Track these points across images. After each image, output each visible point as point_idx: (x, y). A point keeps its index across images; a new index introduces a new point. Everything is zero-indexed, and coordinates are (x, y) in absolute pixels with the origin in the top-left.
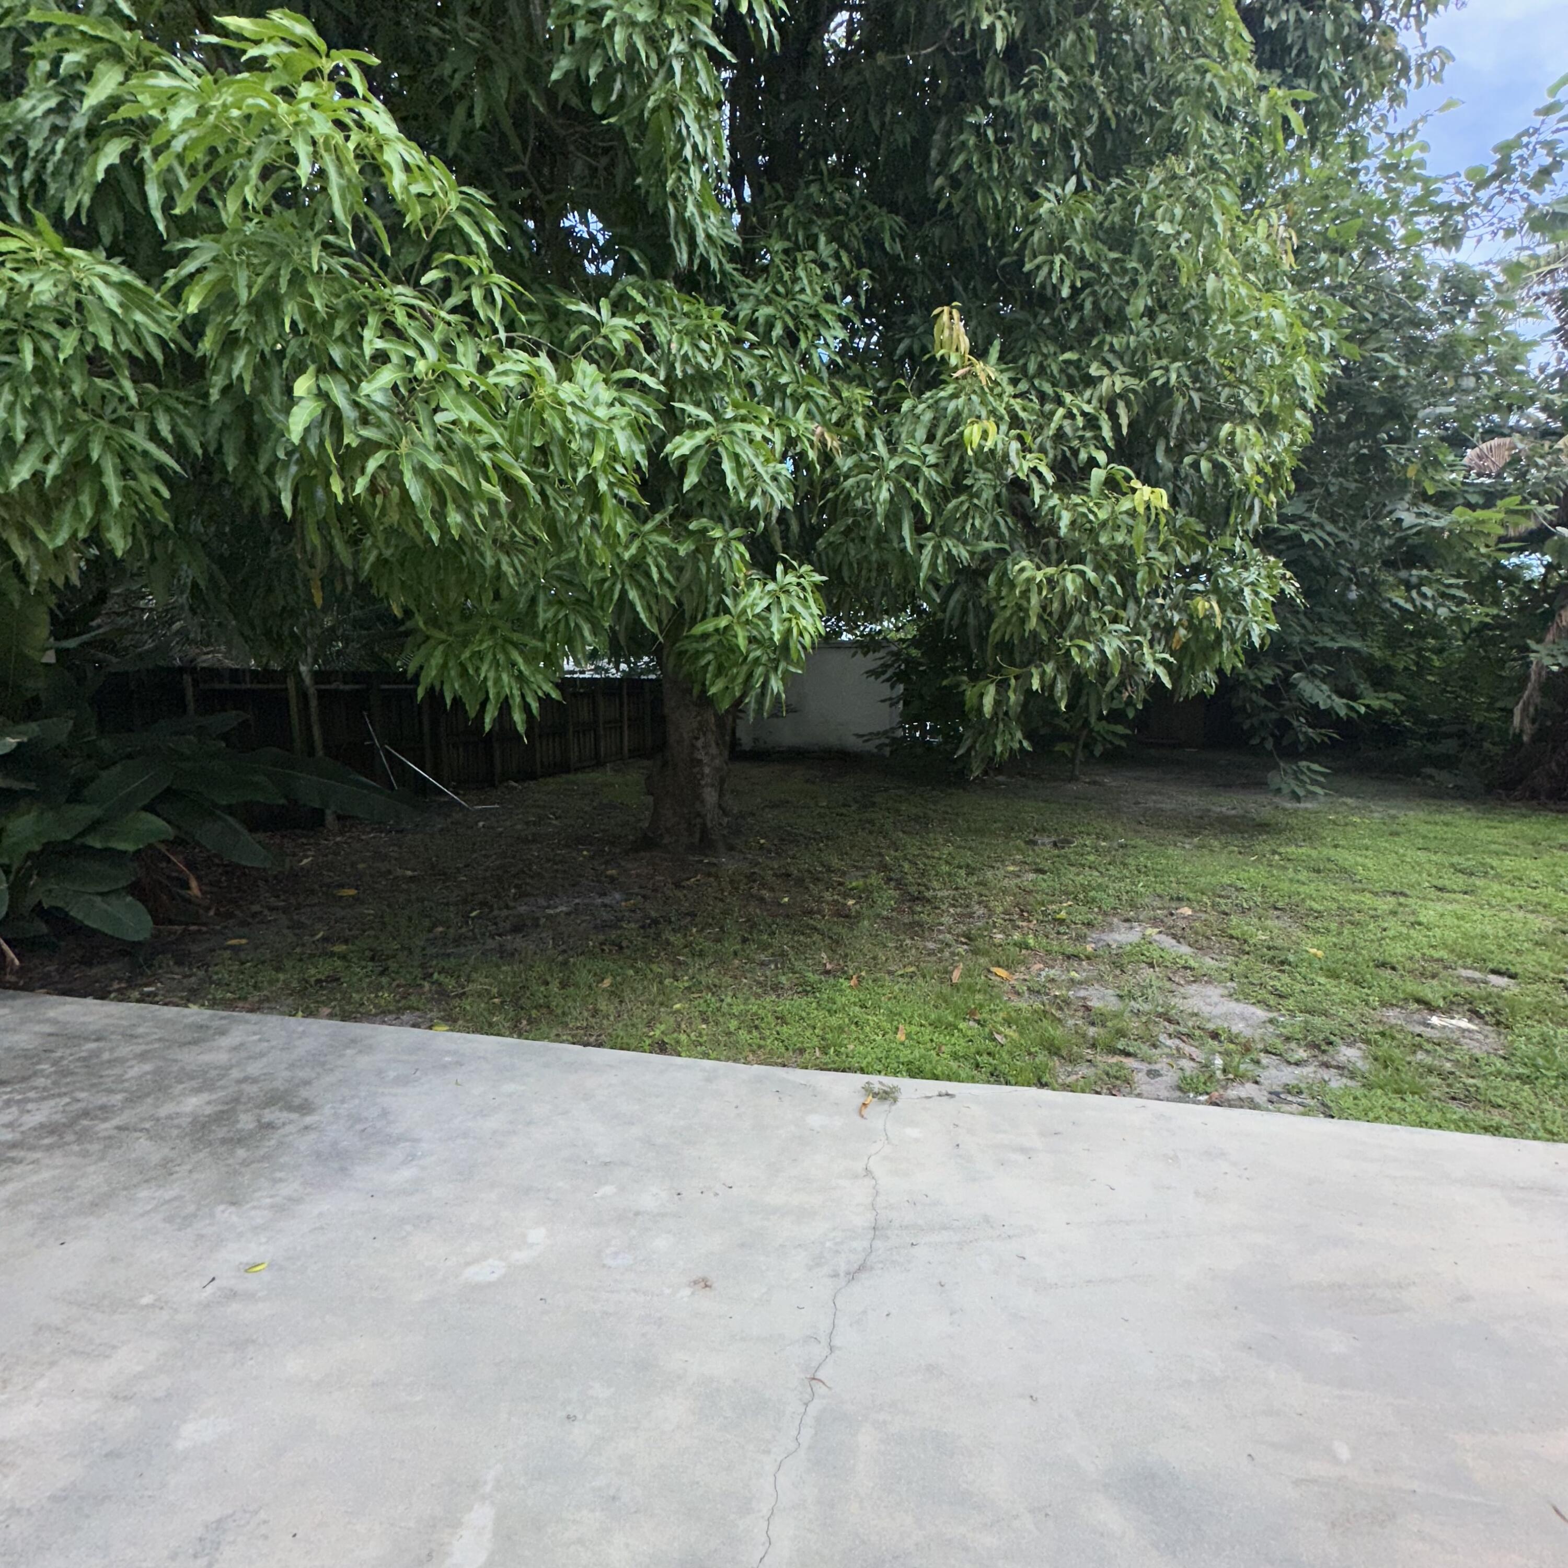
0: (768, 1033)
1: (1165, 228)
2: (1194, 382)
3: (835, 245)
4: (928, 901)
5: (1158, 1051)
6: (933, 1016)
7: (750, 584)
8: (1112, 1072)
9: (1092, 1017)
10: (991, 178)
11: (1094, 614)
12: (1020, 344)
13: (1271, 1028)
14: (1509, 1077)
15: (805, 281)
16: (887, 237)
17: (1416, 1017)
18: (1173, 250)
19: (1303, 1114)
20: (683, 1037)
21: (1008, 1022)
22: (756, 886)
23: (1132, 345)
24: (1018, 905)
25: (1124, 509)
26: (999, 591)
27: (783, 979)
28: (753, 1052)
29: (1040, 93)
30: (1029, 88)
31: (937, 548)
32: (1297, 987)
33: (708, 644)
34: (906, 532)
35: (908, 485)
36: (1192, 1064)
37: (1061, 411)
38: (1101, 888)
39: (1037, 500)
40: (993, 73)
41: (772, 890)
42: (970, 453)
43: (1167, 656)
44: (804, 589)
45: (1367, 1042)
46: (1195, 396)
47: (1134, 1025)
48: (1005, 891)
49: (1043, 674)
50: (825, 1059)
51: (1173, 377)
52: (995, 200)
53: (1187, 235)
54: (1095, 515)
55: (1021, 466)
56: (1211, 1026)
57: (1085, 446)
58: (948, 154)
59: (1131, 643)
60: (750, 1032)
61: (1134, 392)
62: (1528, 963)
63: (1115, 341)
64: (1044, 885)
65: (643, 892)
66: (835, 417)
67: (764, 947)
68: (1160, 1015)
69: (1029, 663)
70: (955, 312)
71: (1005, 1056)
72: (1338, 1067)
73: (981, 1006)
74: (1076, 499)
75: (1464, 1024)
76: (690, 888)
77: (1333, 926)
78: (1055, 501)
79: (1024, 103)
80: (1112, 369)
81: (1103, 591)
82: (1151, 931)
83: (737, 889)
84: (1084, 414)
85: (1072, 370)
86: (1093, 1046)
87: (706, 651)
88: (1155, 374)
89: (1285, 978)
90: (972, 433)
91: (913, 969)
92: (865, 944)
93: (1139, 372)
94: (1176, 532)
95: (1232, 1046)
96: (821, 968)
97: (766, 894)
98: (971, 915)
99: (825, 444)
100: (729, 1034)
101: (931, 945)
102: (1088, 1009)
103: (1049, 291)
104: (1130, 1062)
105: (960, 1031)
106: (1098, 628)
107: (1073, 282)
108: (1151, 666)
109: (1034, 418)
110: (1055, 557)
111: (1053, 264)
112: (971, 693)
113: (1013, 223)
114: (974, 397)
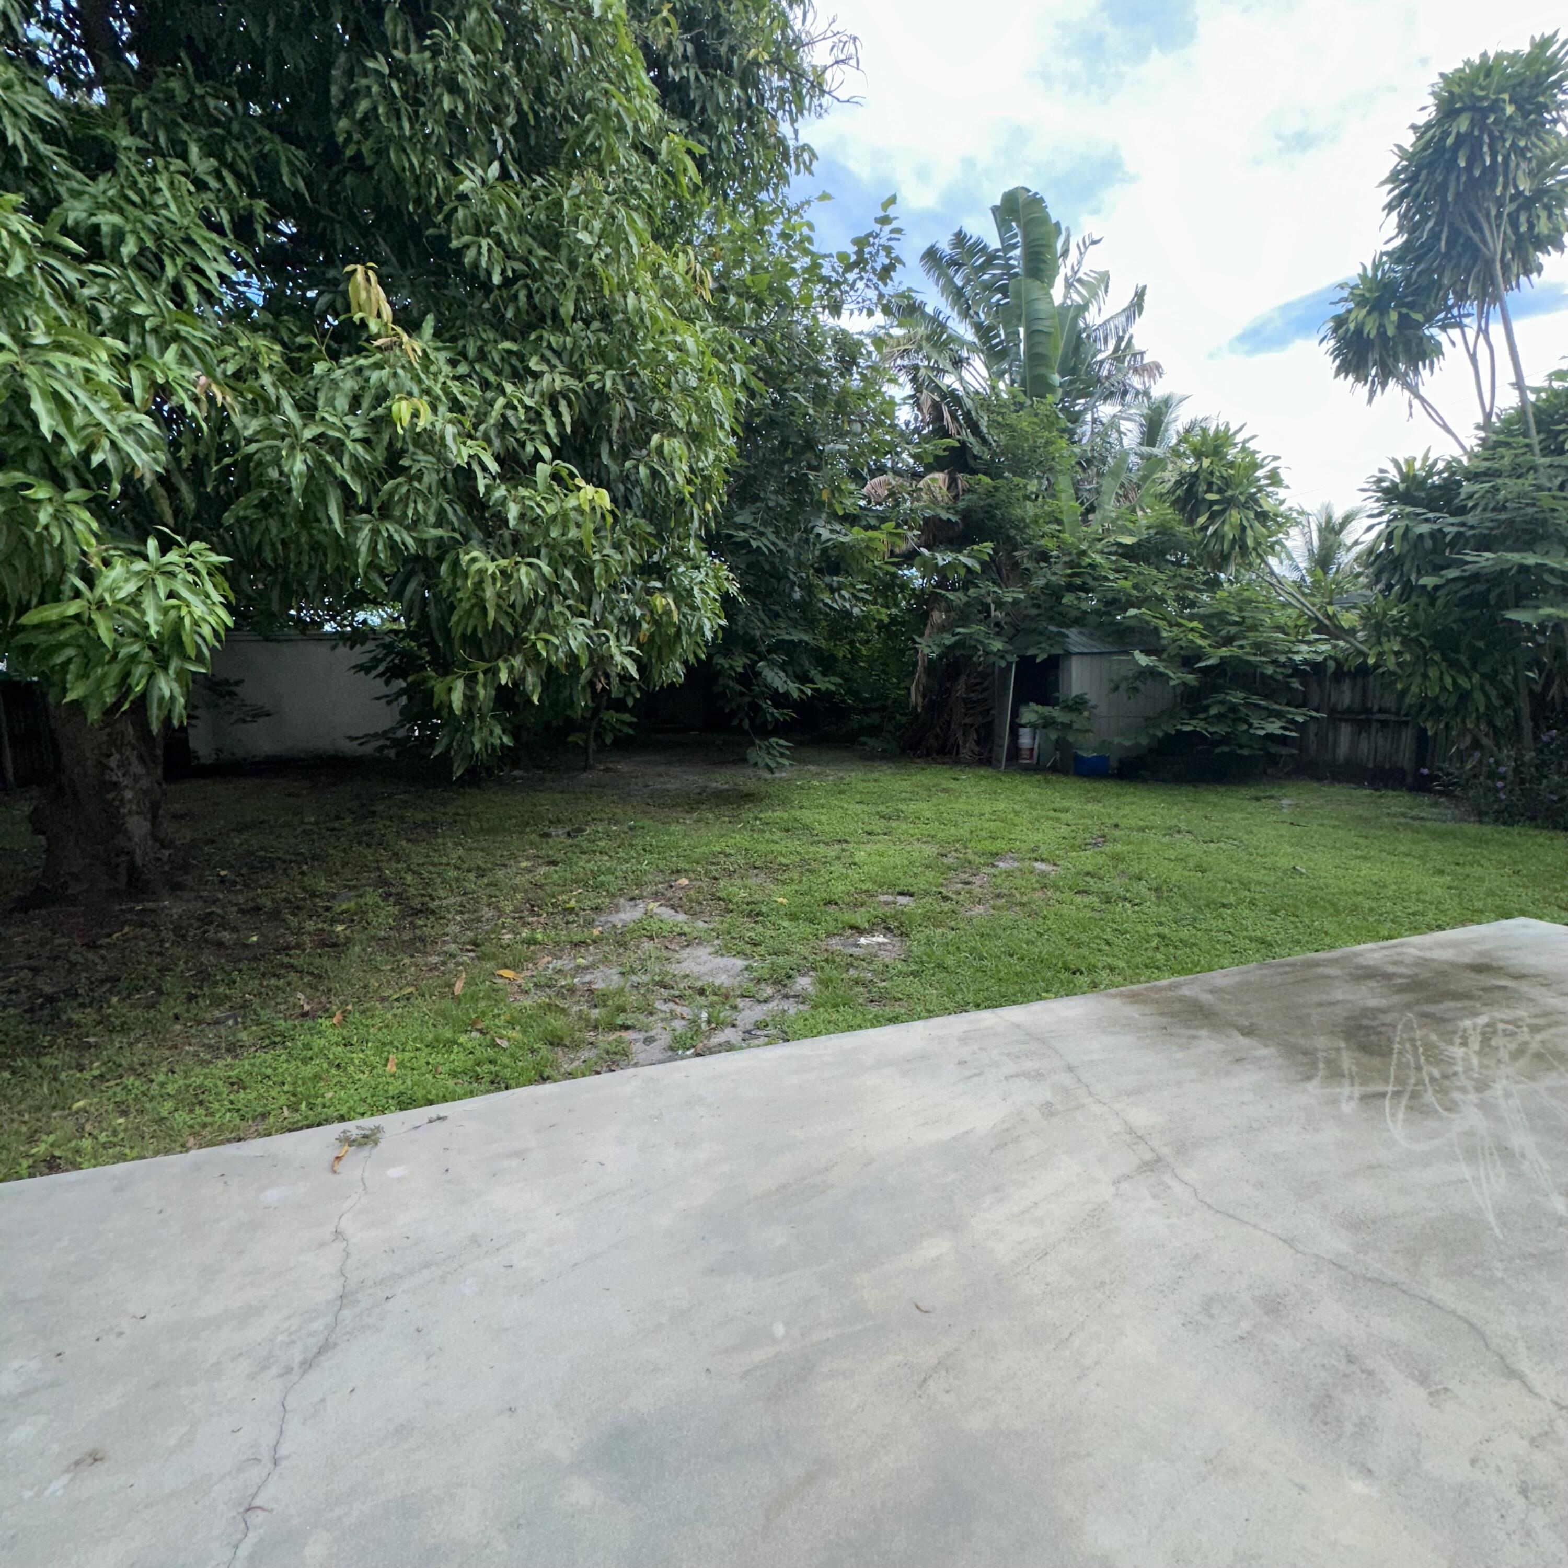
0: (216, 1106)
1: (583, 236)
2: (629, 391)
3: (213, 162)
4: (433, 912)
5: (655, 1017)
6: (430, 1036)
7: (107, 563)
8: (612, 1049)
9: (596, 998)
10: (402, 136)
11: (557, 608)
12: (458, 323)
13: (746, 975)
14: (907, 975)
15: (167, 193)
16: (285, 170)
17: (851, 940)
18: (595, 261)
19: (769, 1044)
20: (87, 1143)
21: (511, 1024)
22: (212, 928)
23: (569, 346)
24: (528, 901)
25: (571, 505)
26: (454, 583)
27: (243, 1036)
28: (195, 1134)
29: (447, 61)
30: (436, 52)
31: (376, 532)
32: (768, 933)
33: (63, 636)
34: (334, 512)
35: (329, 459)
36: (683, 1023)
37: (501, 401)
38: (610, 872)
39: (482, 490)
40: (394, 20)
41: (235, 929)
42: (400, 431)
43: (633, 649)
44: (196, 573)
45: (815, 969)
46: (630, 405)
47: (633, 999)
48: (515, 889)
49: (511, 669)
50: (297, 1116)
51: (609, 384)
52: (411, 164)
53: (608, 250)
54: (544, 510)
55: (460, 453)
56: (699, 984)
57: (532, 440)
58: (351, 98)
59: (599, 636)
60: (191, 1111)
61: (575, 392)
62: (920, 884)
63: (552, 339)
64: (555, 876)
65: (31, 962)
66: (231, 368)
67: (218, 1001)
68: (657, 983)
69: (499, 656)
70: (370, 273)
71: (506, 1060)
72: (795, 996)
73: (484, 1013)
74: (523, 492)
75: (881, 939)
76: (108, 947)
77: (796, 876)
78: (501, 492)
79: (429, 66)
80: (553, 367)
81: (564, 587)
82: (653, 906)
83: (183, 937)
84: (528, 408)
85: (514, 361)
86: (596, 1028)
87: (63, 645)
88: (592, 377)
89: (759, 928)
90: (402, 409)
91: (412, 989)
92: (355, 972)
93: (580, 375)
94: (627, 532)
95: (715, 998)
96: (298, 1011)
97: (226, 936)
98: (479, 920)
99: (211, 399)
100: (160, 1120)
101: (434, 959)
102: (591, 991)
103: (482, 275)
104: (629, 1036)
105: (460, 1045)
106: (561, 622)
107: (503, 271)
108: (618, 658)
109: (475, 404)
110: (510, 548)
111: (480, 247)
112: (439, 687)
113: (435, 193)
114: (400, 371)
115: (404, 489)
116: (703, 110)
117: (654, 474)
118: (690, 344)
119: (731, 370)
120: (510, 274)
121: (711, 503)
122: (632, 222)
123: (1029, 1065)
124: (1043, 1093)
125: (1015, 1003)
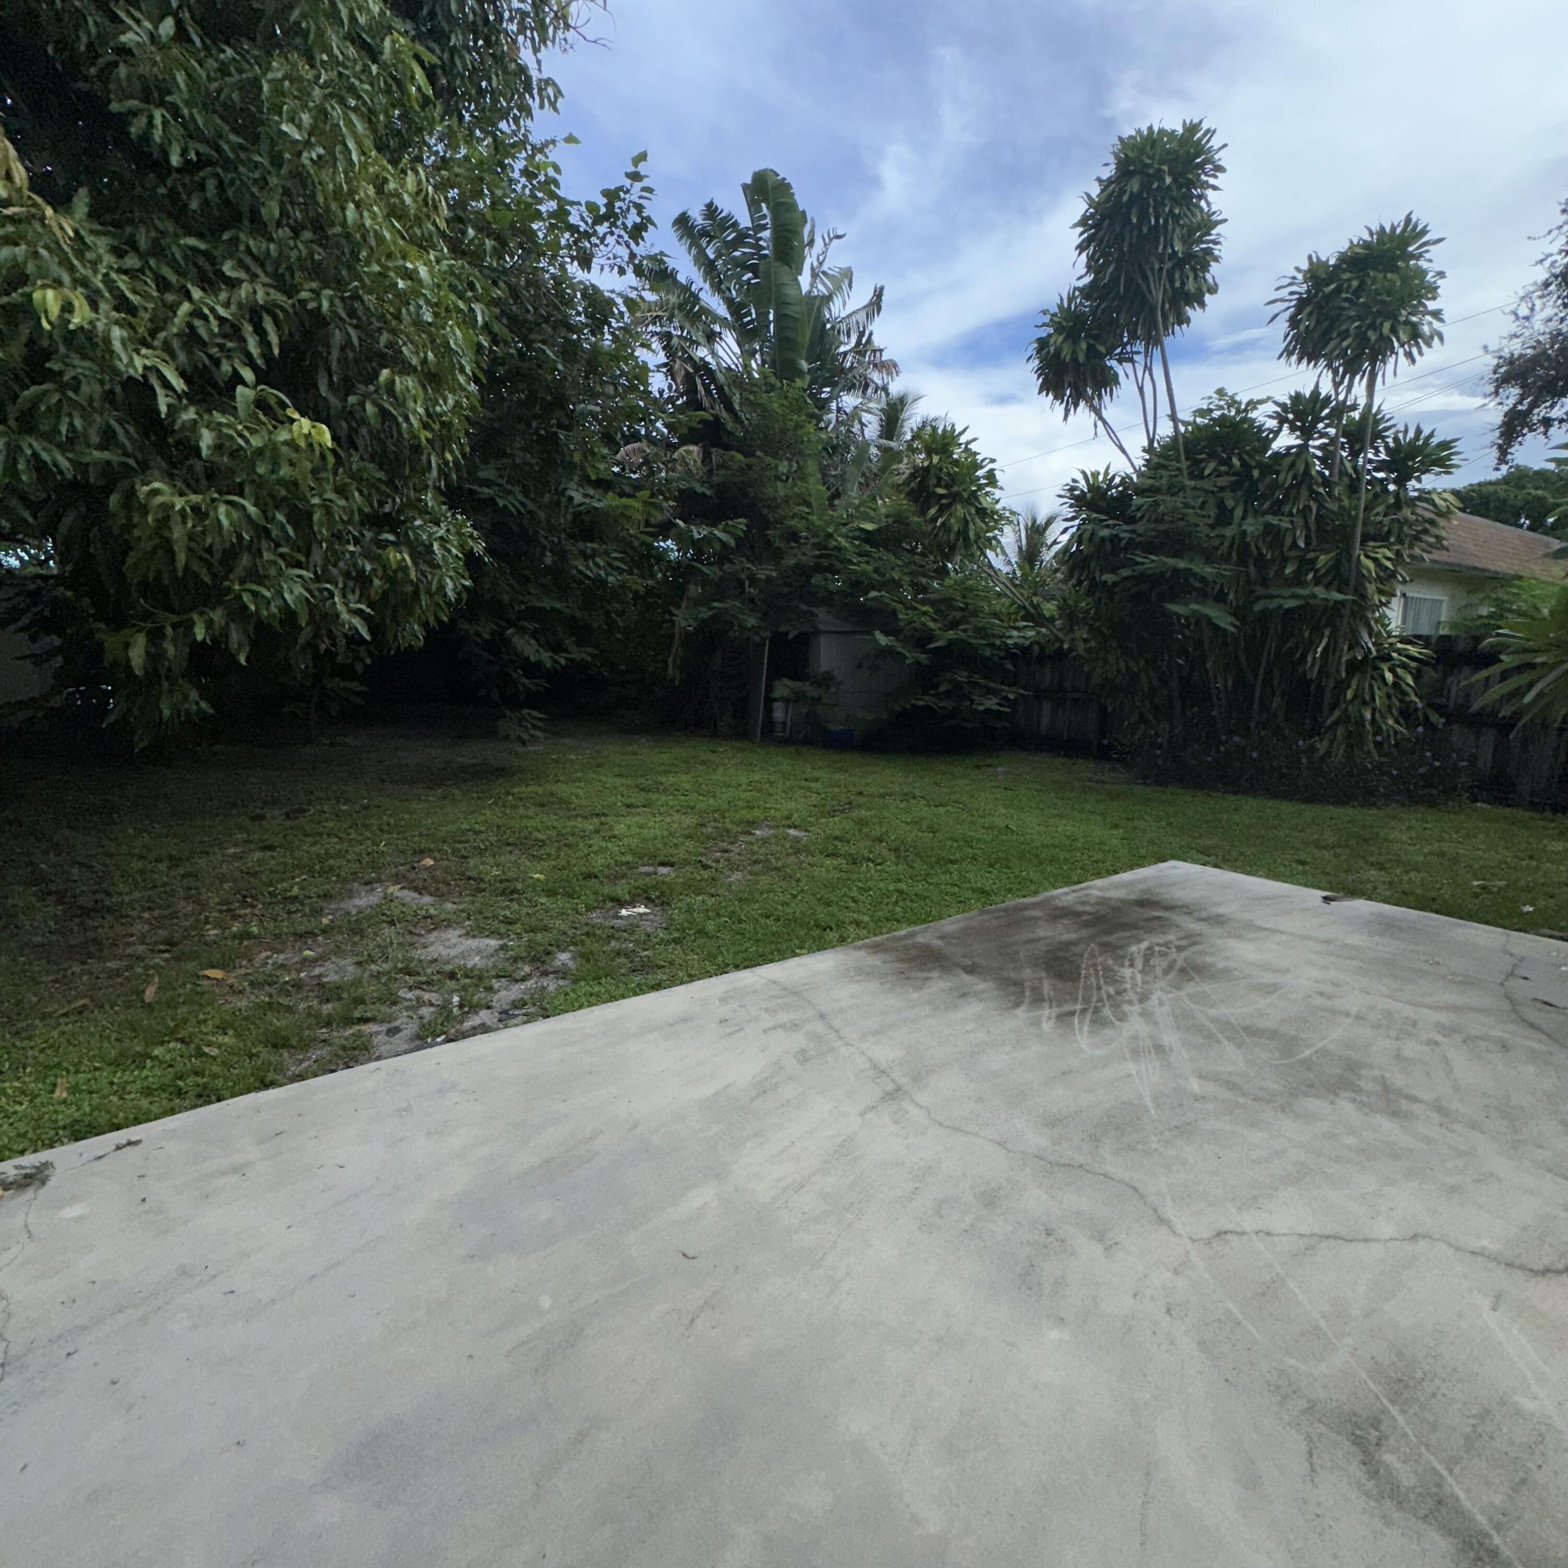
1: (288, 129)
2: (351, 317)
4: (109, 910)
5: (399, 1006)
6: (114, 1053)
8: (349, 1044)
9: (327, 992)
11: (267, 556)
12: (123, 206)
13: (502, 954)
14: (668, 943)
17: (611, 913)
18: (305, 160)
19: (528, 1022)
21: (222, 1028)
23: (274, 254)
24: (238, 891)
25: (281, 439)
26: (129, 518)
31: (14, 447)
32: (524, 911)
36: (432, 1009)
37: (186, 307)
38: (339, 854)
39: (163, 409)
42: (46, 326)
43: (363, 607)
45: (575, 944)
46: (353, 333)
47: (372, 989)
48: (222, 879)
49: (209, 624)
51: (325, 304)
54: (247, 441)
55: (131, 363)
56: (448, 968)
57: (229, 358)
59: (321, 590)
61: (283, 309)
62: (681, 853)
63: (251, 243)
64: (273, 862)
68: (401, 971)
69: (193, 608)
71: (216, 1069)
72: (554, 972)
73: (185, 1020)
74: (219, 417)
75: (642, 910)
78: (190, 414)
80: (254, 277)
81: (275, 532)
82: (393, 889)
84: (222, 320)
85: (201, 261)
86: (328, 1024)
88: (304, 295)
89: (515, 906)
90: (47, 299)
91: (85, 1001)
93: (290, 291)
94: (352, 476)
95: (467, 981)
98: (174, 916)
101: (113, 965)
102: (321, 985)
103: (156, 151)
104: (372, 1028)
105: (153, 1058)
106: (273, 572)
107: (184, 152)
108: (345, 616)
109: (150, 306)
110: (204, 482)
111: (151, 118)
112: (110, 641)
113: (84, 39)
114: (43, 252)
115: (56, 397)
116: (432, 15)
117: (384, 414)
118: (423, 272)
119: (471, 310)
120: (192, 156)
121: (452, 452)
122: (350, 124)
123: (784, 1017)
124: (799, 1041)
125: (771, 961)
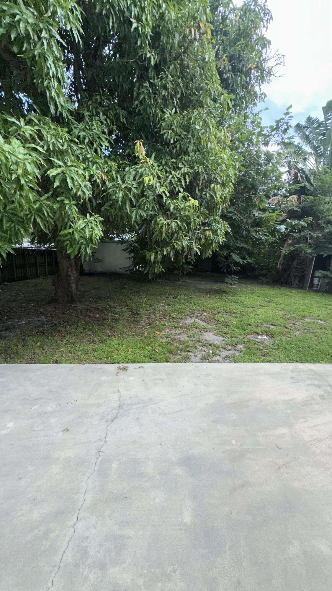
0: (90, 355)
1: (198, 127)
2: (205, 172)
3: (105, 117)
4: (139, 314)
5: (197, 350)
6: (139, 346)
7: (79, 219)
8: (185, 357)
9: (181, 342)
10: (151, 104)
11: (180, 234)
12: (160, 155)
13: (223, 342)
14: (273, 349)
15: (95, 125)
16: (121, 117)
17: (255, 337)
18: (200, 134)
19: (229, 362)
20: (63, 358)
21: (159, 346)
22: (88, 312)
23: (190, 160)
24: (163, 314)
25: (187, 205)
26: (155, 226)
27: (96, 339)
28: (86, 361)
29: (165, 81)
30: (162, 78)
31: (137, 212)
32: (230, 331)
33: (67, 238)
34: (128, 207)
35: (128, 193)
36: (205, 353)
37: (171, 176)
38: (185, 309)
39: (164, 201)
40: (151, 71)
41: (93, 313)
42: (146, 185)
43: (199, 246)
44: (96, 222)
45: (244, 343)
46: (206, 176)
47: (191, 344)
48: (160, 311)
49: (167, 251)
50: (108, 361)
51: (200, 170)
52: (152, 111)
53: (203, 130)
54: (180, 206)
55: (159, 191)
56: (210, 343)
57: (178, 187)
58: (139, 94)
59: (190, 242)
60: (85, 355)
61: (190, 173)
62: (278, 323)
63: (185, 158)
64: (170, 309)
65: (51, 315)
66: (106, 170)
67: (90, 330)
68: (197, 341)
69: (163, 247)
70: (141, 142)
71: (158, 355)
72: (238, 350)
73: (152, 342)
74: (175, 201)
75: (265, 337)
76: (67, 314)
77: (239, 316)
78: (169, 201)
79: (160, 83)
80: (185, 166)
81: (183, 228)
82: (197, 320)
83: (82, 313)
84: (177, 177)
85: (174, 165)
86: (181, 350)
87: (67, 240)
88: (196, 168)
89: (227, 329)
90: (146, 179)
91: (134, 333)
92: (120, 327)
93: (192, 168)
94: (201, 213)
95: (214, 347)
96: (108, 335)
97: (91, 314)
98: (150, 318)
99: (102, 178)
100: (78, 356)
101: (139, 326)
102: (180, 341)
103: (168, 141)
104: (190, 354)
105: (146, 349)
106: (181, 238)
107: (174, 139)
108: (195, 249)
109: (164, 177)
110: (170, 217)
111: (169, 133)
112: (148, 255)
113: (158, 119)
114: (146, 169)
115: (145, 201)
116: (233, 86)
117: (211, 196)
118: (225, 156)
119: (235, 164)
120: (176, 140)
121: (225, 204)
122: (211, 121)
123: (315, 382)
124: (320, 392)
125: (310, 363)
